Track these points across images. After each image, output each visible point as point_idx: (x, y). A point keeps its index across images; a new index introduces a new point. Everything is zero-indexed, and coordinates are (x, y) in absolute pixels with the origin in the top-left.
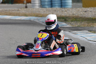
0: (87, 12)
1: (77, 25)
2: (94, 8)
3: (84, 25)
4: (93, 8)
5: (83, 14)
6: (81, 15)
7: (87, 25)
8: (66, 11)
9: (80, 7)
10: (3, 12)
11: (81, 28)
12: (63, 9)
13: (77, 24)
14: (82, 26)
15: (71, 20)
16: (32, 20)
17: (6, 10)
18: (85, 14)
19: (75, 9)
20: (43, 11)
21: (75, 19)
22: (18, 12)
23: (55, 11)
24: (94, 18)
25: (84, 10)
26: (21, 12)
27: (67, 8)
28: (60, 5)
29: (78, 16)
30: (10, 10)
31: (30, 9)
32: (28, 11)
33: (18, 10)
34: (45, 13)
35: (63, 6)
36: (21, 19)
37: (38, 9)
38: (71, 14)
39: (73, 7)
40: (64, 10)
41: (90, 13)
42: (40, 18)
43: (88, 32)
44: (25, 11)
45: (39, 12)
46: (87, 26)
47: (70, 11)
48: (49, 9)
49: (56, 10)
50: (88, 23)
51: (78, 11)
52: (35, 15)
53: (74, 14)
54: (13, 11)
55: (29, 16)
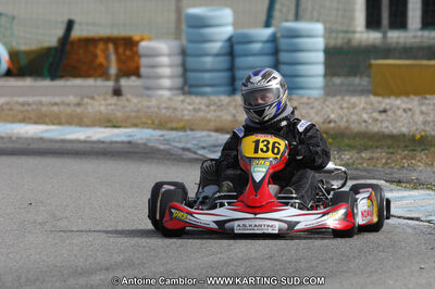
0: (390, 113)
1: (338, 163)
2: (424, 98)
3: (370, 159)
5: (370, 121)
6: (364, 124)
7: (384, 161)
9: (363, 92)
10: (11, 109)
14: (361, 164)
17: (23, 104)
18: (382, 122)
19: (334, 100)
20: (190, 107)
21: (333, 139)
22: (79, 110)
25: (377, 105)
26: (90, 109)
27: (302, 96)
29: (347, 128)
30: (41, 103)
31: (135, 100)
32: (124, 107)
33: (79, 105)
34: (201, 114)
36: (88, 136)
37: (170, 99)
38: (318, 119)
39: (330, 91)
41: (405, 115)
42: (174, 134)
44: (113, 107)
45: (175, 109)
46: (386, 164)
47: (312, 108)
48: (220, 100)
50: (392, 153)
51: (348, 108)
52: (153, 123)
53: (330, 122)
54: (55, 108)
55: (125, 127)
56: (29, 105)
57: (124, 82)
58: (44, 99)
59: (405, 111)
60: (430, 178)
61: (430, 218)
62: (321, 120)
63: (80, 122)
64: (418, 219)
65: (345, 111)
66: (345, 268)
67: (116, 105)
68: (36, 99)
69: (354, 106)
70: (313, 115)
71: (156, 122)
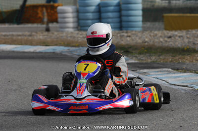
0: (173, 38)
1: (150, 61)
2: (188, 31)
3: (164, 59)
5: (164, 42)
6: (161, 43)
8: (129, 36)
12: (123, 32)
13: (150, 58)
16: (58, 52)
17: (5, 36)
18: (169, 42)
19: (147, 32)
20: (81, 36)
21: (147, 50)
22: (30, 38)
24: (186, 49)
25: (166, 34)
26: (35, 38)
27: (132, 31)
28: (117, 25)
30: (13, 35)
31: (56, 33)
32: (51, 36)
33: (30, 35)
35: (123, 29)
36: (35, 50)
37: (72, 33)
38: (140, 41)
39: (145, 29)
40: (126, 35)
41: (179, 39)
42: (74, 48)
43: (173, 70)
44: (46, 37)
45: (74, 37)
47: (137, 36)
50: (174, 56)
51: (154, 36)
52: (64, 44)
53: (145, 42)
54: (20, 38)
55: (52, 46)
56: (7, 36)
57: (51, 25)
58: (14, 33)
59: (180, 37)
63: (31, 43)
64: (187, 86)
65: (152, 37)
67: (47, 35)
68: (11, 33)
69: (156, 35)
70: (137, 39)
71: (66, 43)
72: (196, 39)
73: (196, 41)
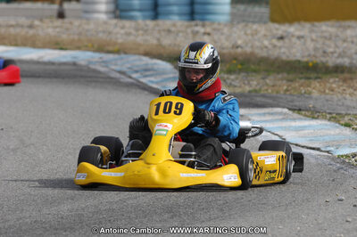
0: (286, 40)
1: (247, 88)
2: (313, 25)
3: (273, 86)
4: (308, 25)
5: (270, 47)
6: (265, 50)
7: (285, 88)
8: (209, 34)
9: (261, 21)
11: (263, 100)
12: (197, 25)
13: (249, 83)
14: (267, 90)
15: (228, 66)
16: (83, 63)
18: (280, 48)
19: (240, 26)
20: (122, 31)
21: (242, 64)
22: (31, 32)
23: (169, 31)
24: (311, 64)
25: (275, 32)
26: (40, 32)
27: (213, 23)
28: (186, 9)
29: (252, 53)
31: (77, 23)
32: (67, 29)
33: (31, 27)
34: (132, 38)
35: (196, 16)
36: (42, 57)
37: (105, 23)
38: (227, 44)
39: (235, 19)
40: (202, 30)
41: (298, 42)
42: (111, 56)
43: (291, 112)
44: (58, 30)
45: (110, 33)
46: (287, 90)
47: (222, 34)
48: (146, 25)
49: (173, 29)
50: (291, 81)
51: (252, 35)
52: (93, 46)
53: (237, 47)
54: (12, 30)
55: (70, 49)
57: (66, 6)
59: (299, 38)
60: (324, 106)
61: (328, 149)
62: (231, 46)
63: (32, 43)
64: (318, 149)
65: (250, 37)
66: (265, 201)
67: (61, 27)
69: (256, 32)
70: (223, 40)
71: (96, 46)
72: (328, 42)
73: (329, 47)
